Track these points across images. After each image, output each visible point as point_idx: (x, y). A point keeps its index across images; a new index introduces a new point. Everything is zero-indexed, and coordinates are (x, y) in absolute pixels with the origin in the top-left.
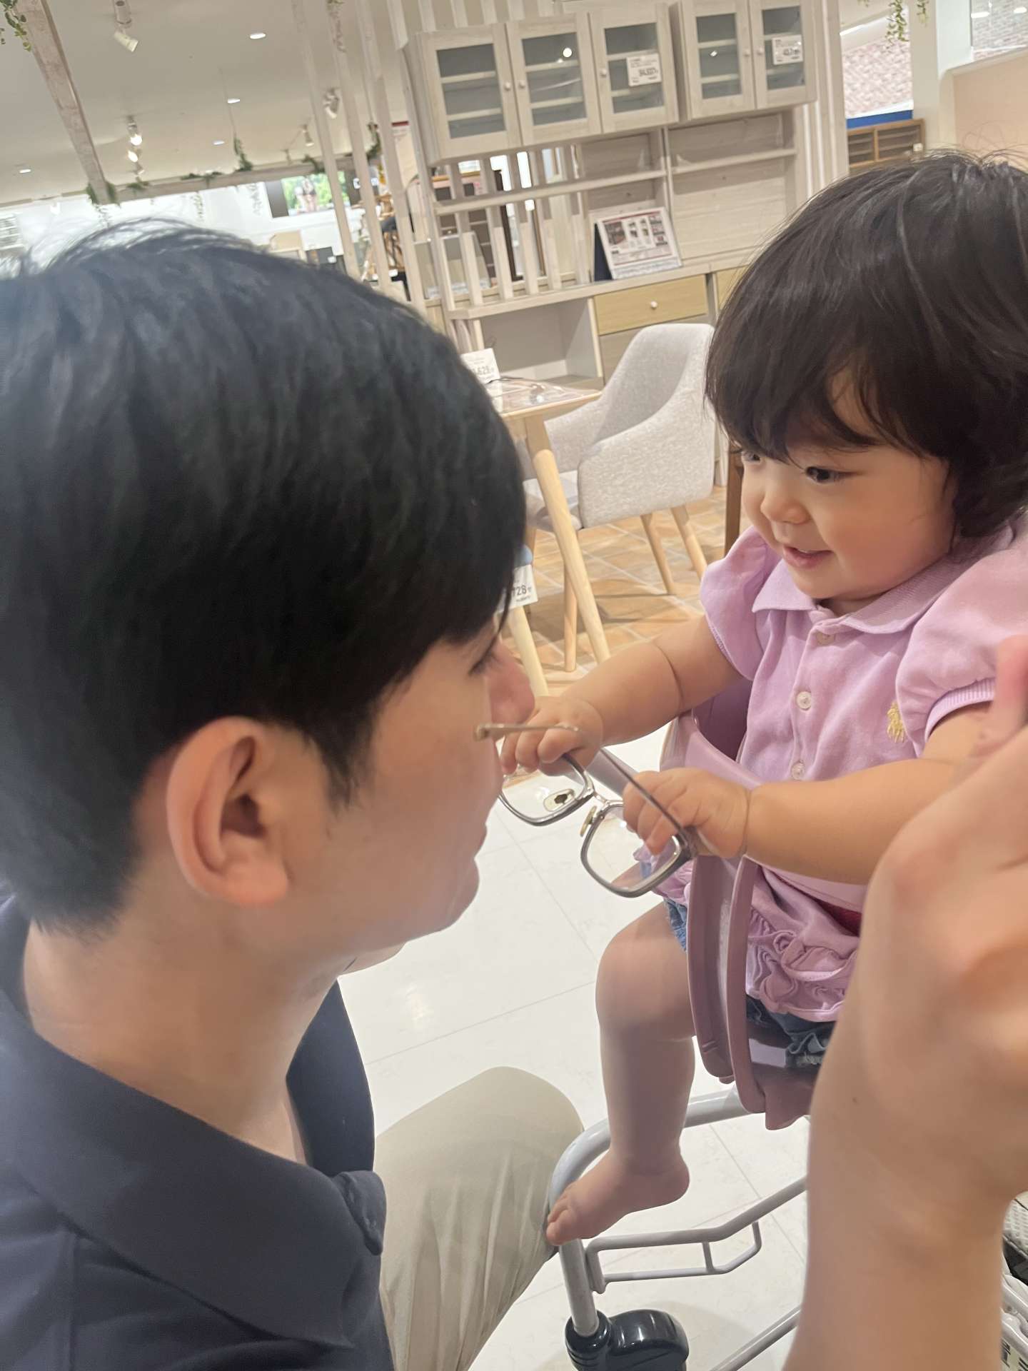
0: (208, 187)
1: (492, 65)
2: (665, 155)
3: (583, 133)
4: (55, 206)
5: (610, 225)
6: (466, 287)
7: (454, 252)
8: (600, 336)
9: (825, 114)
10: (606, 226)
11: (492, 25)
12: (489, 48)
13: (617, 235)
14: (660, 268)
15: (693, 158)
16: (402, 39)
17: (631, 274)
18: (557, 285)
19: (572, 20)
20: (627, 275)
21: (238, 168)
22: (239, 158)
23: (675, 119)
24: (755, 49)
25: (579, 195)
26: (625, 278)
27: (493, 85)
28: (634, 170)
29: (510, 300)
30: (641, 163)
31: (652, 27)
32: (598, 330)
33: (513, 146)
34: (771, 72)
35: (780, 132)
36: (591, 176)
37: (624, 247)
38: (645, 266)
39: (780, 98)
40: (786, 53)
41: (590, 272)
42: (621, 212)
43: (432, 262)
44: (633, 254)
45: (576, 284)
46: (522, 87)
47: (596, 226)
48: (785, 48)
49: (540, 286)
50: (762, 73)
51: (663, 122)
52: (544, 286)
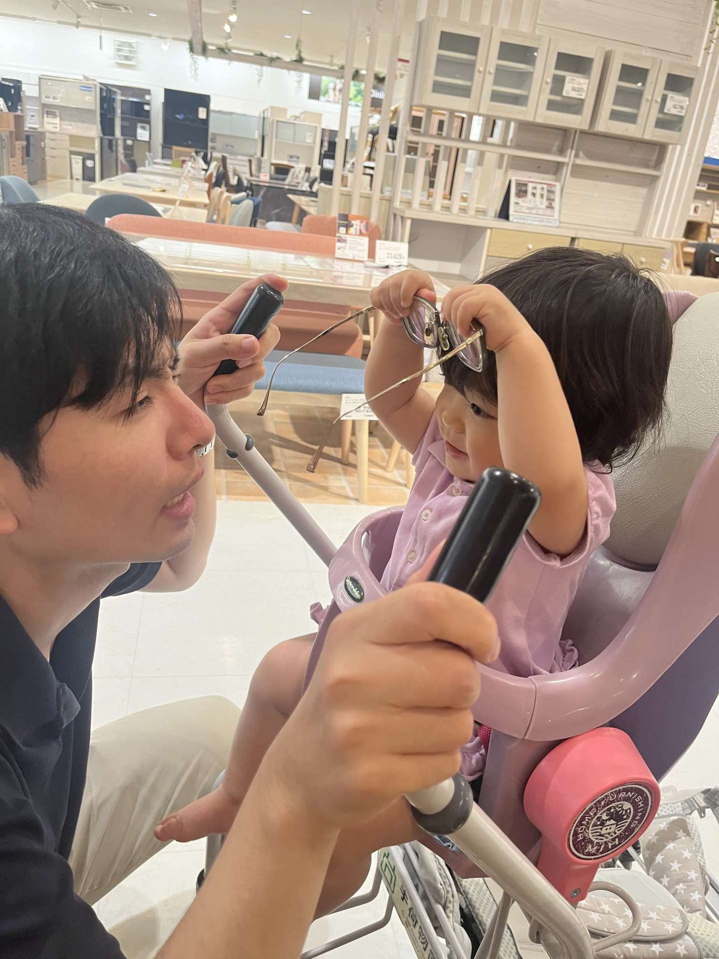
0: (270, 66)
1: (475, 52)
2: (572, 148)
3: (521, 117)
4: (166, 44)
5: (520, 184)
6: (411, 194)
7: (410, 168)
8: (488, 256)
9: (690, 155)
10: (517, 183)
11: (483, 26)
12: (476, 41)
13: (522, 192)
14: (543, 224)
15: (590, 156)
16: (422, 15)
17: (523, 221)
18: (472, 212)
19: (539, 38)
20: (519, 221)
21: (294, 59)
22: (297, 52)
23: (585, 127)
24: (655, 98)
25: (506, 157)
26: (517, 223)
27: (472, 65)
28: (548, 151)
29: (437, 212)
30: (555, 149)
31: (590, 61)
32: (488, 251)
33: (472, 111)
34: (661, 116)
35: (654, 157)
36: (519, 146)
37: (523, 202)
38: (534, 219)
39: (661, 135)
40: (675, 107)
41: (496, 211)
42: (530, 177)
43: (394, 169)
44: (528, 208)
45: (484, 215)
46: (490, 73)
47: (510, 182)
48: (675, 103)
49: (460, 209)
50: (654, 115)
51: (577, 127)
52: (463, 210)
